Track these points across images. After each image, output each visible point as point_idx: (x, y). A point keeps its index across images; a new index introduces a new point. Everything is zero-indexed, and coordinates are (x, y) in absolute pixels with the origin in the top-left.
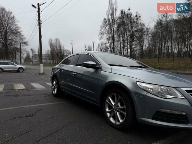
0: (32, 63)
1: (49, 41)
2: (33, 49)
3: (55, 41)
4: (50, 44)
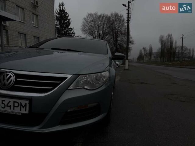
0: (143, 61)
1: (160, 38)
2: (145, 48)
3: (167, 37)
4: (160, 41)
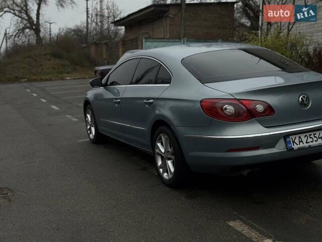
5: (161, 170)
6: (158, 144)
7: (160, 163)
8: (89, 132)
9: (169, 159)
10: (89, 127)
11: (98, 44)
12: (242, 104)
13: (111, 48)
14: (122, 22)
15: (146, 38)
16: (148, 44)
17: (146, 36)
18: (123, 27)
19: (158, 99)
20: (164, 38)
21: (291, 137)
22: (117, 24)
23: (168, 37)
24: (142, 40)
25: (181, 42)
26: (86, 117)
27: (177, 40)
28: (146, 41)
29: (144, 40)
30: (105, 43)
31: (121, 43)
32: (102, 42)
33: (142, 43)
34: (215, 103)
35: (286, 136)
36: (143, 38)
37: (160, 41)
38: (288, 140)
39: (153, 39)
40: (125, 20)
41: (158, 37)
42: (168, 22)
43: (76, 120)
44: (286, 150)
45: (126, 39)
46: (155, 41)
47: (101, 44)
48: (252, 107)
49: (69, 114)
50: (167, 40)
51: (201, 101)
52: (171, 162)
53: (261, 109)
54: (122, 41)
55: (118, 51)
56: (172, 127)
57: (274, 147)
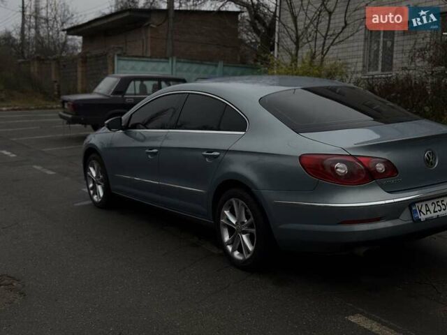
5: (230, 248)
6: (225, 212)
7: (227, 238)
8: (92, 192)
9: (244, 232)
10: (91, 185)
11: (43, 60)
12: (360, 162)
13: (64, 66)
14: (80, 30)
15: (119, 55)
16: (122, 63)
17: (119, 52)
18: (80, 38)
19: (227, 151)
20: (143, 57)
21: (417, 205)
22: (72, 32)
23: (149, 55)
24: (113, 58)
25: (168, 62)
26: (86, 170)
27: (163, 60)
28: (119, 60)
29: (116, 58)
30: (54, 59)
31: (80, 59)
32: (50, 57)
33: (113, 62)
34: (323, 160)
35: (411, 204)
36: (114, 54)
37: (139, 61)
38: (414, 208)
39: (128, 56)
40: (84, 28)
41: (134, 54)
42: (149, 35)
43: (51, 173)
44: (412, 221)
45: (88, 55)
46: (132, 60)
47: (48, 59)
48: (371, 165)
49: (37, 165)
50: (149, 59)
51: (301, 158)
52: (247, 237)
53: (381, 169)
54: (82, 57)
55: (76, 71)
56: (253, 190)
57: (398, 218)
